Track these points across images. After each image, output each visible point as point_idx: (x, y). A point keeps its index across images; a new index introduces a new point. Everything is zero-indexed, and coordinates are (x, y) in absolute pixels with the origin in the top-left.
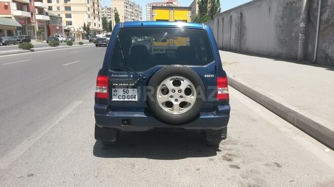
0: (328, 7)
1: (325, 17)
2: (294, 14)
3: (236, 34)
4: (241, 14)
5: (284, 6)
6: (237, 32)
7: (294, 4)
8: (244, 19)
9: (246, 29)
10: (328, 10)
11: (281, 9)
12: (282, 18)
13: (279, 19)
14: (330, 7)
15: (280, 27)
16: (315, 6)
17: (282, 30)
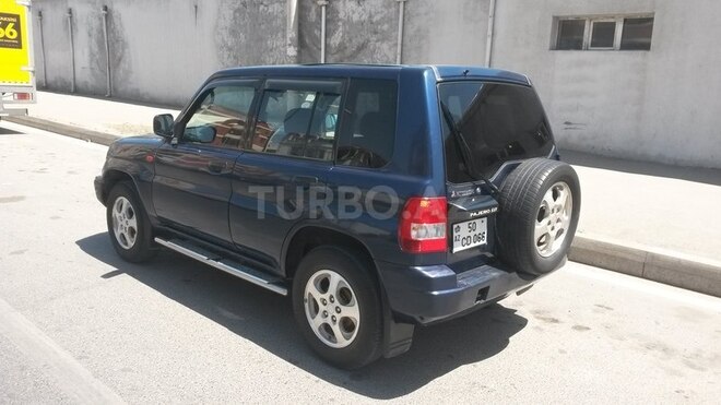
0: (340, 23)
1: (336, 40)
2: (263, 27)
3: (92, 55)
4: (106, 8)
5: (236, 6)
6: (96, 49)
7: (262, 7)
8: (116, 20)
9: (125, 45)
10: (340, 29)
11: (228, 13)
12: (233, 33)
13: (225, 34)
14: (344, 24)
15: (230, 49)
16: (312, 16)
17: (235, 57)
